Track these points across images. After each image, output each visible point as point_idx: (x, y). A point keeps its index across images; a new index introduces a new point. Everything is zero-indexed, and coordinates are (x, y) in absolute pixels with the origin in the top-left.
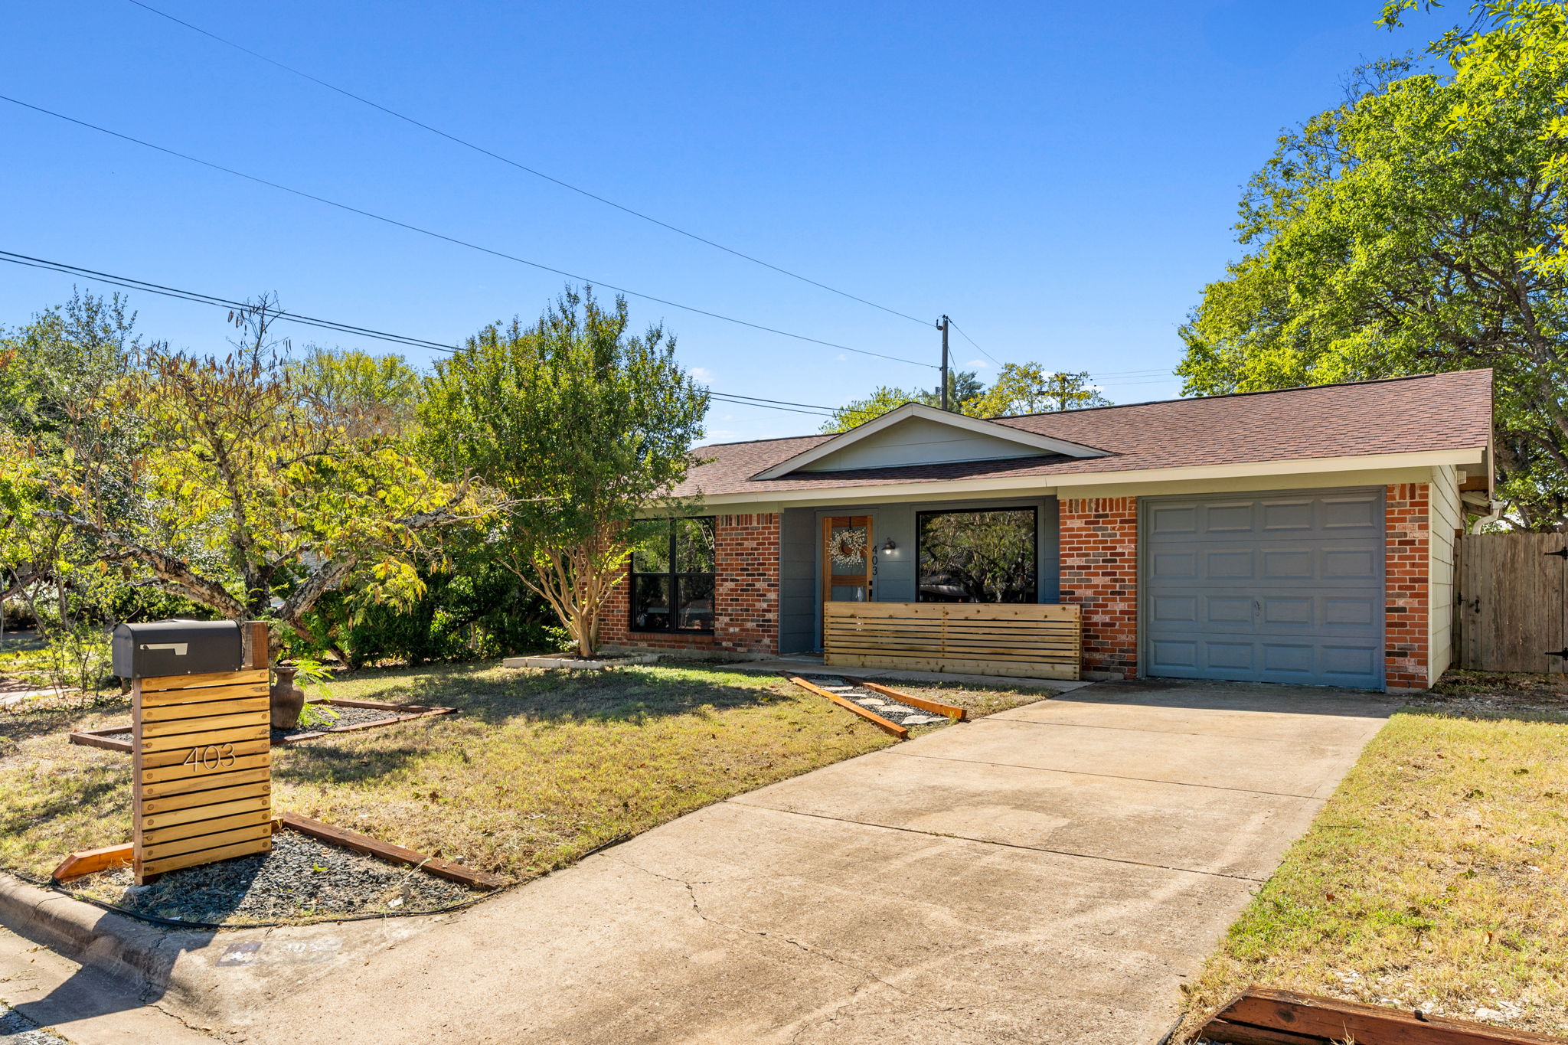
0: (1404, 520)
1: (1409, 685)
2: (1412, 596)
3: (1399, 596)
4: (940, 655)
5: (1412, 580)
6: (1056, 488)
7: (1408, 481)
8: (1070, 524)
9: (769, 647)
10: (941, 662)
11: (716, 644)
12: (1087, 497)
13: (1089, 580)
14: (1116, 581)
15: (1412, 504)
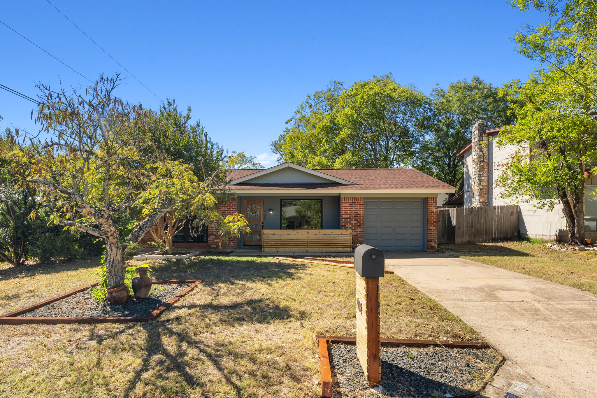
0: (432, 206)
1: (432, 249)
2: (433, 226)
3: (431, 226)
4: (306, 247)
5: (434, 222)
6: (340, 194)
7: (433, 196)
8: (344, 205)
9: (233, 246)
10: (307, 249)
11: (208, 246)
12: (350, 197)
13: (350, 222)
14: (358, 222)
15: (434, 202)
